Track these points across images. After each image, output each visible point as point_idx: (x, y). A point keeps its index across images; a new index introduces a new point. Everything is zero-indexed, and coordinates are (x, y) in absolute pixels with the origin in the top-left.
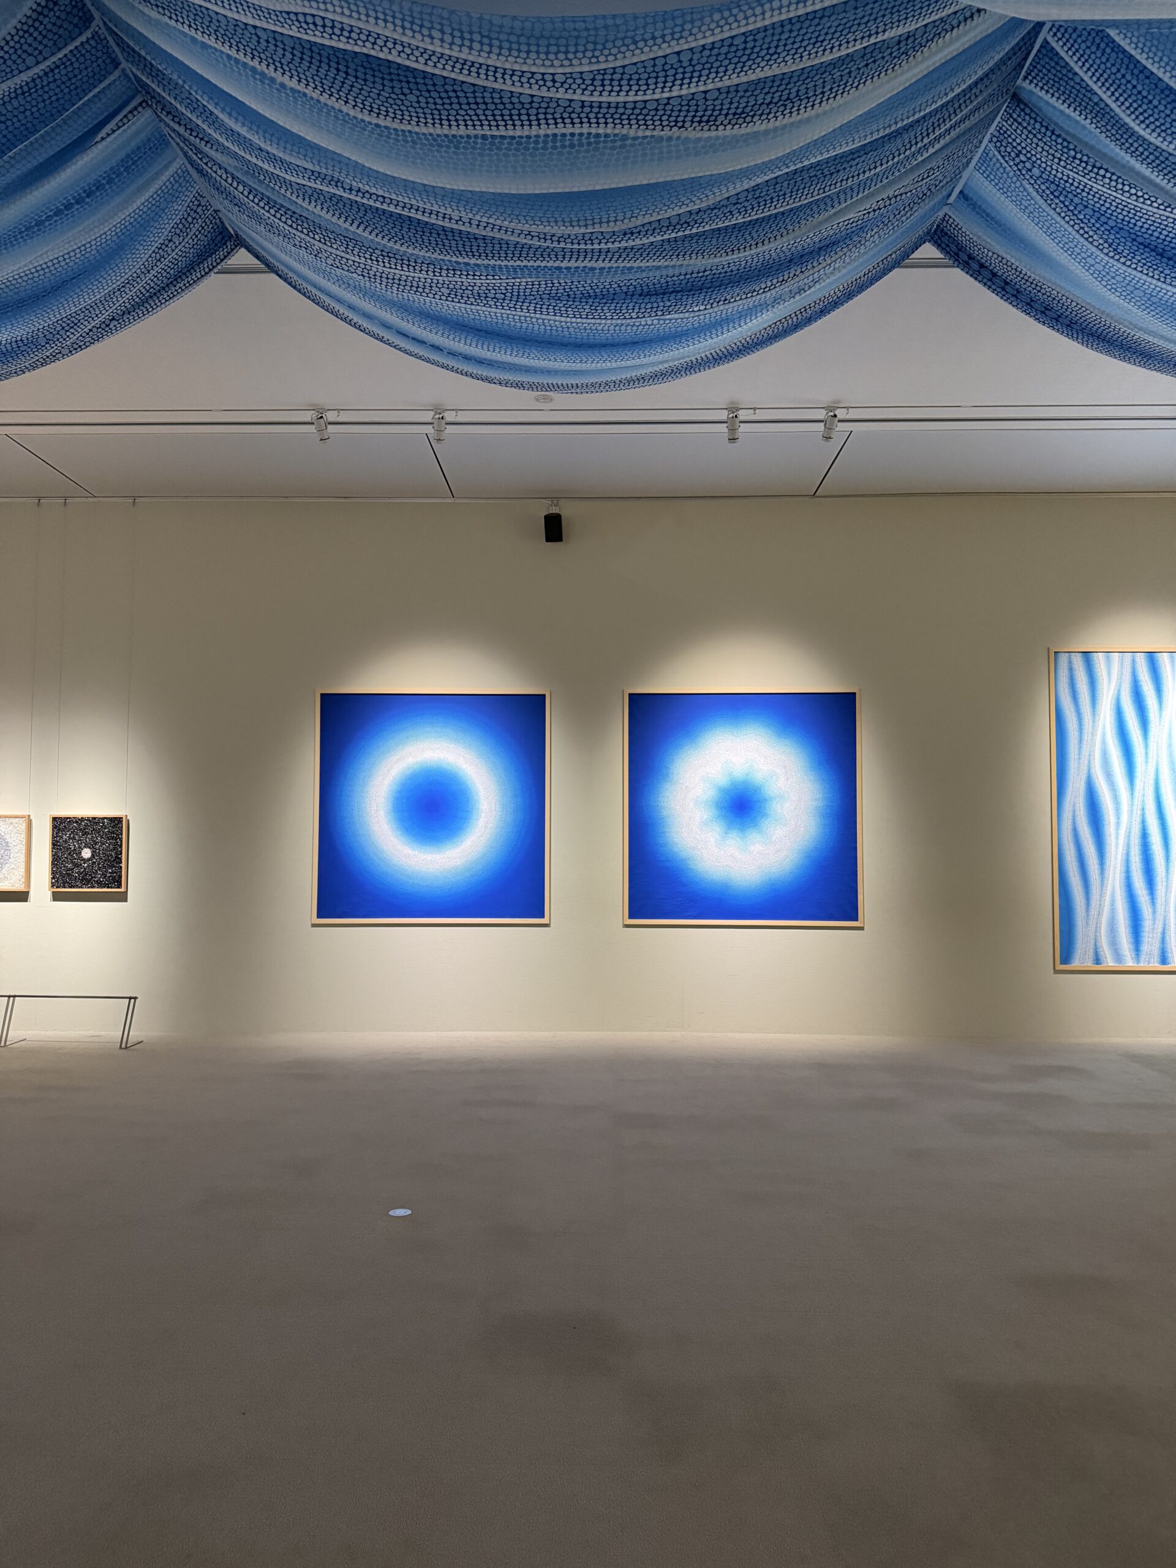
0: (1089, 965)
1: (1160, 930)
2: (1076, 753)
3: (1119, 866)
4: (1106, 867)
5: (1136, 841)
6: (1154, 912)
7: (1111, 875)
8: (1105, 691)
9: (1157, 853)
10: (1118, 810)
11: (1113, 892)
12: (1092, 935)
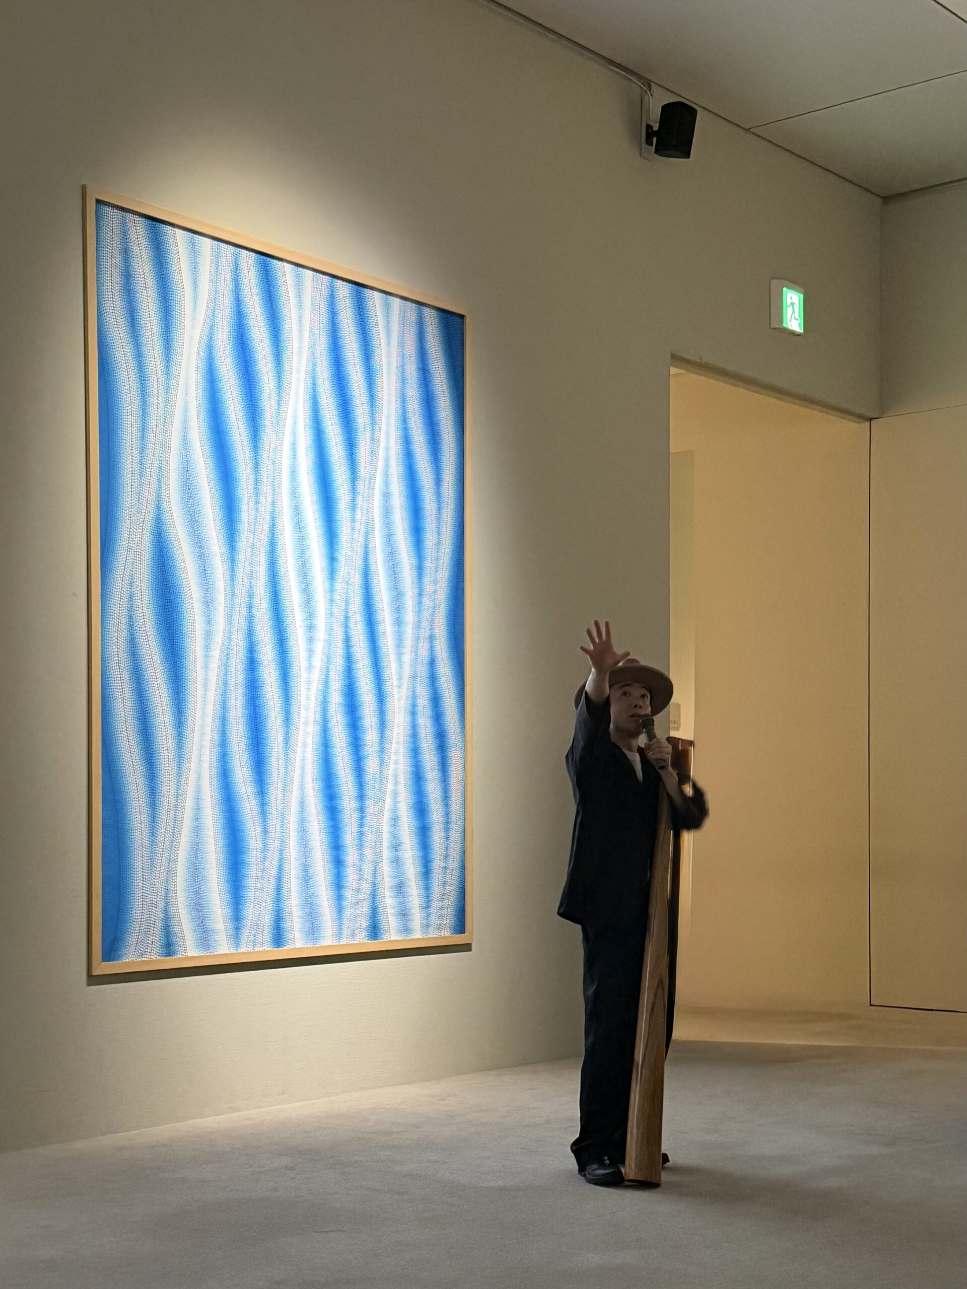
0: (154, 958)
1: (274, 872)
2: (137, 458)
3: (208, 730)
4: (187, 732)
5: (238, 676)
6: (265, 831)
7: (195, 752)
8: (188, 321)
9: (271, 703)
10: (208, 603)
11: (198, 790)
12: (159, 886)
